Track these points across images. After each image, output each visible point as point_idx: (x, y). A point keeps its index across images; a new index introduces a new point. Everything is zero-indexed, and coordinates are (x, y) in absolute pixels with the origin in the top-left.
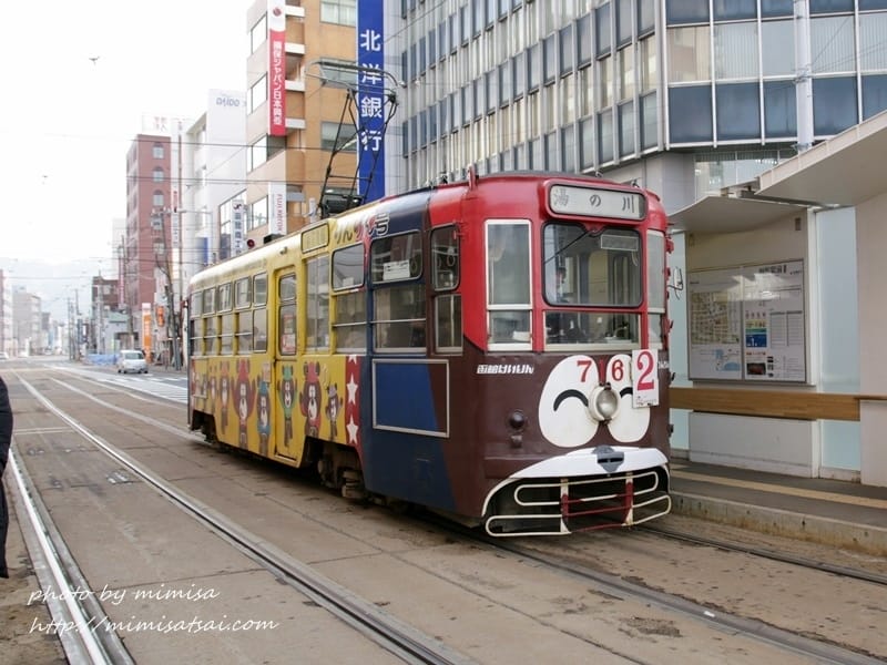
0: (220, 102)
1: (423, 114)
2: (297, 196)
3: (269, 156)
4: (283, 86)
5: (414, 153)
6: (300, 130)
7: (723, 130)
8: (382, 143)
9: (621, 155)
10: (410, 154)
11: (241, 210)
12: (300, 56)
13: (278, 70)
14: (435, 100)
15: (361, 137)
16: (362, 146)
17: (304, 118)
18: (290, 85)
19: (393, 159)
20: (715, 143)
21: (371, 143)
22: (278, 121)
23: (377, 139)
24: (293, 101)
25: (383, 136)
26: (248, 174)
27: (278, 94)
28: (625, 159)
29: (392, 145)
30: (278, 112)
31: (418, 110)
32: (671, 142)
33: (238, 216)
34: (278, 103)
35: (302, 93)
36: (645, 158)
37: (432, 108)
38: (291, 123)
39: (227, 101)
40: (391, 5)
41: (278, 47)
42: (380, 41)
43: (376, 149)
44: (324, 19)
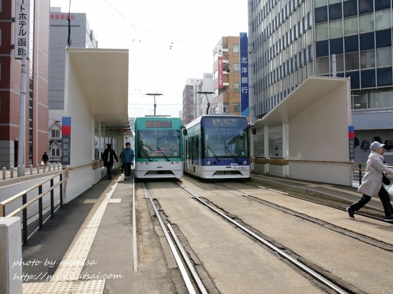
0: (207, 76)
1: (259, 82)
2: (227, 106)
3: (219, 94)
4: (222, 73)
6: (228, 86)
8: (248, 91)
10: (256, 94)
12: (227, 64)
13: (220, 68)
14: (262, 77)
15: (242, 89)
16: (242, 92)
17: (229, 82)
18: (225, 72)
19: (251, 95)
21: (245, 91)
22: (221, 84)
23: (246, 89)
24: (225, 78)
25: (248, 88)
26: (214, 99)
27: (221, 76)
29: (251, 92)
30: (221, 81)
31: (258, 80)
34: (221, 78)
35: (228, 75)
37: (261, 80)
38: (225, 84)
39: (208, 76)
40: (250, 49)
41: (220, 61)
42: (247, 60)
43: (246, 92)
44: (234, 51)
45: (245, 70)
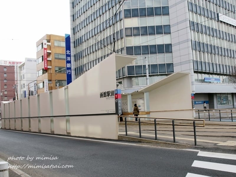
0: (28, 61)
1: (79, 67)
2: (50, 82)
3: (43, 73)
4: (47, 59)
5: (78, 75)
6: (50, 68)
7: (136, 73)
8: (71, 72)
9: (119, 77)
10: (77, 74)
11: (36, 85)
12: (50, 53)
13: (45, 56)
14: (82, 64)
15: (67, 71)
16: (67, 73)
17: (51, 66)
18: (48, 59)
19: (73, 76)
20: (135, 75)
22: (46, 67)
23: (70, 72)
24: (49, 62)
25: (71, 71)
26: (37, 77)
27: (46, 61)
28: (120, 78)
29: (73, 73)
30: (46, 65)
31: (79, 66)
32: (128, 75)
33: (35, 86)
34: (46, 63)
35: (51, 61)
36: (123, 78)
38: (48, 67)
40: (72, 45)
41: (45, 51)
42: (70, 52)
43: (70, 74)
44: (55, 45)
45: (69, 59)
